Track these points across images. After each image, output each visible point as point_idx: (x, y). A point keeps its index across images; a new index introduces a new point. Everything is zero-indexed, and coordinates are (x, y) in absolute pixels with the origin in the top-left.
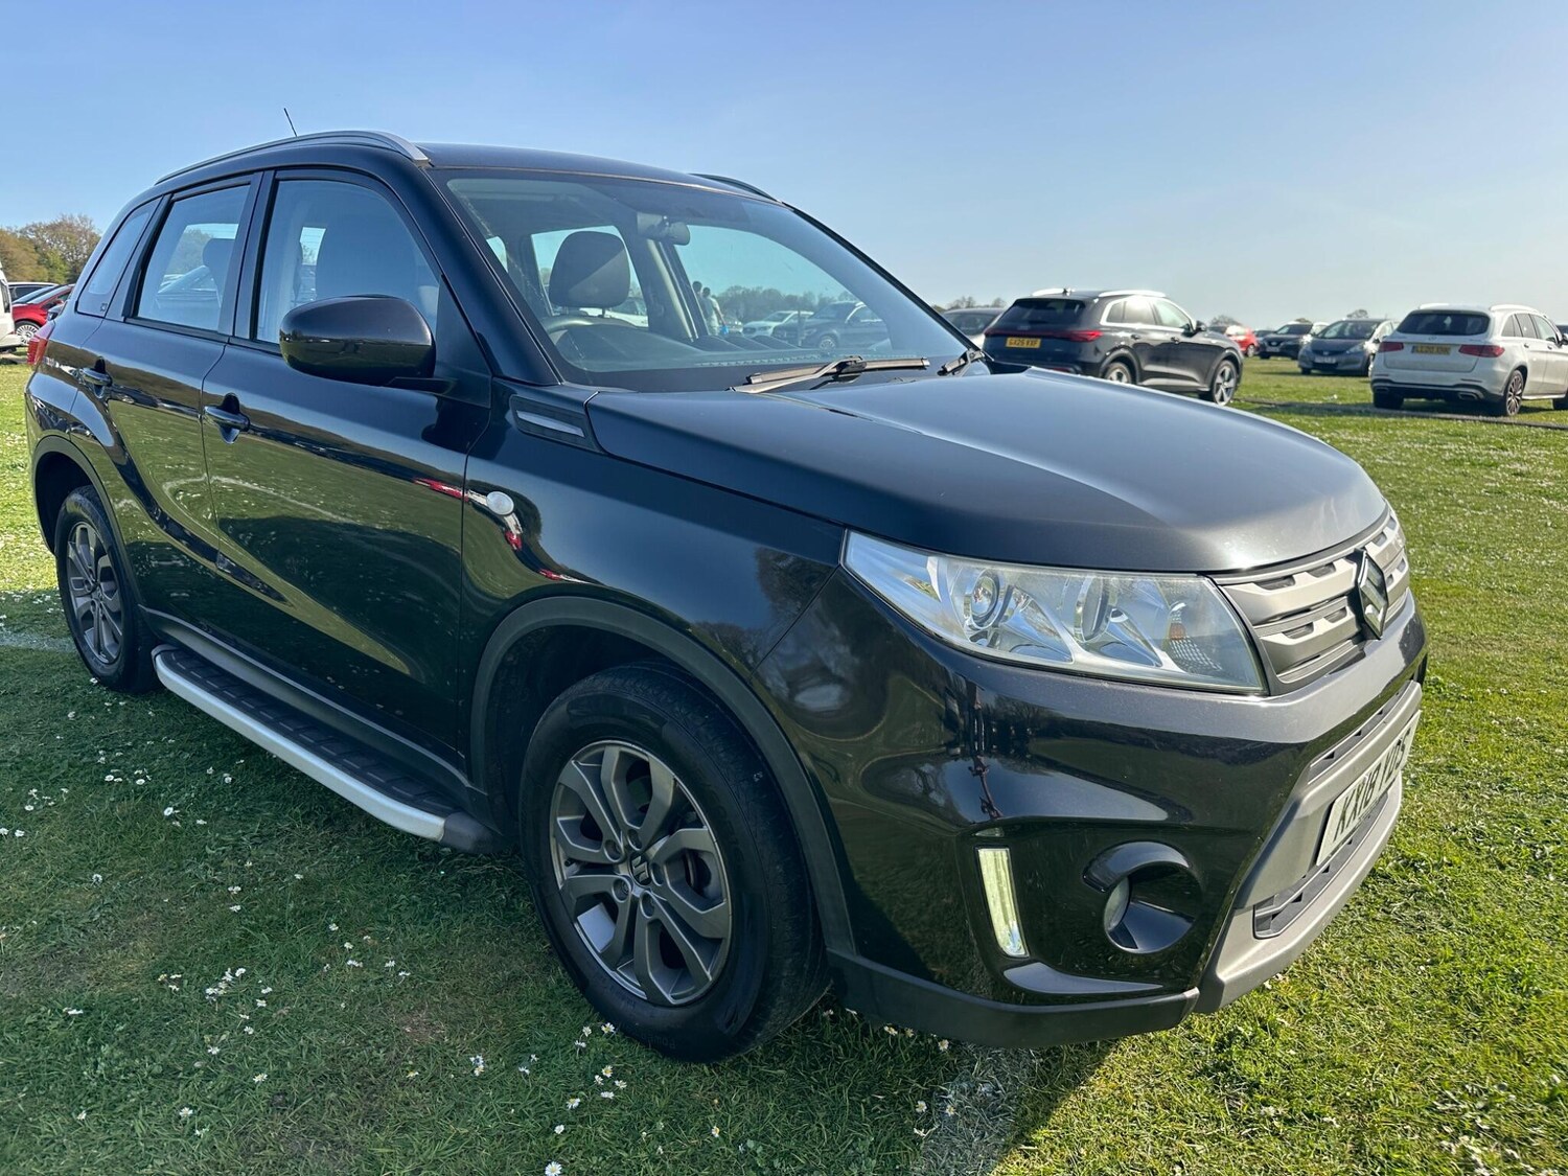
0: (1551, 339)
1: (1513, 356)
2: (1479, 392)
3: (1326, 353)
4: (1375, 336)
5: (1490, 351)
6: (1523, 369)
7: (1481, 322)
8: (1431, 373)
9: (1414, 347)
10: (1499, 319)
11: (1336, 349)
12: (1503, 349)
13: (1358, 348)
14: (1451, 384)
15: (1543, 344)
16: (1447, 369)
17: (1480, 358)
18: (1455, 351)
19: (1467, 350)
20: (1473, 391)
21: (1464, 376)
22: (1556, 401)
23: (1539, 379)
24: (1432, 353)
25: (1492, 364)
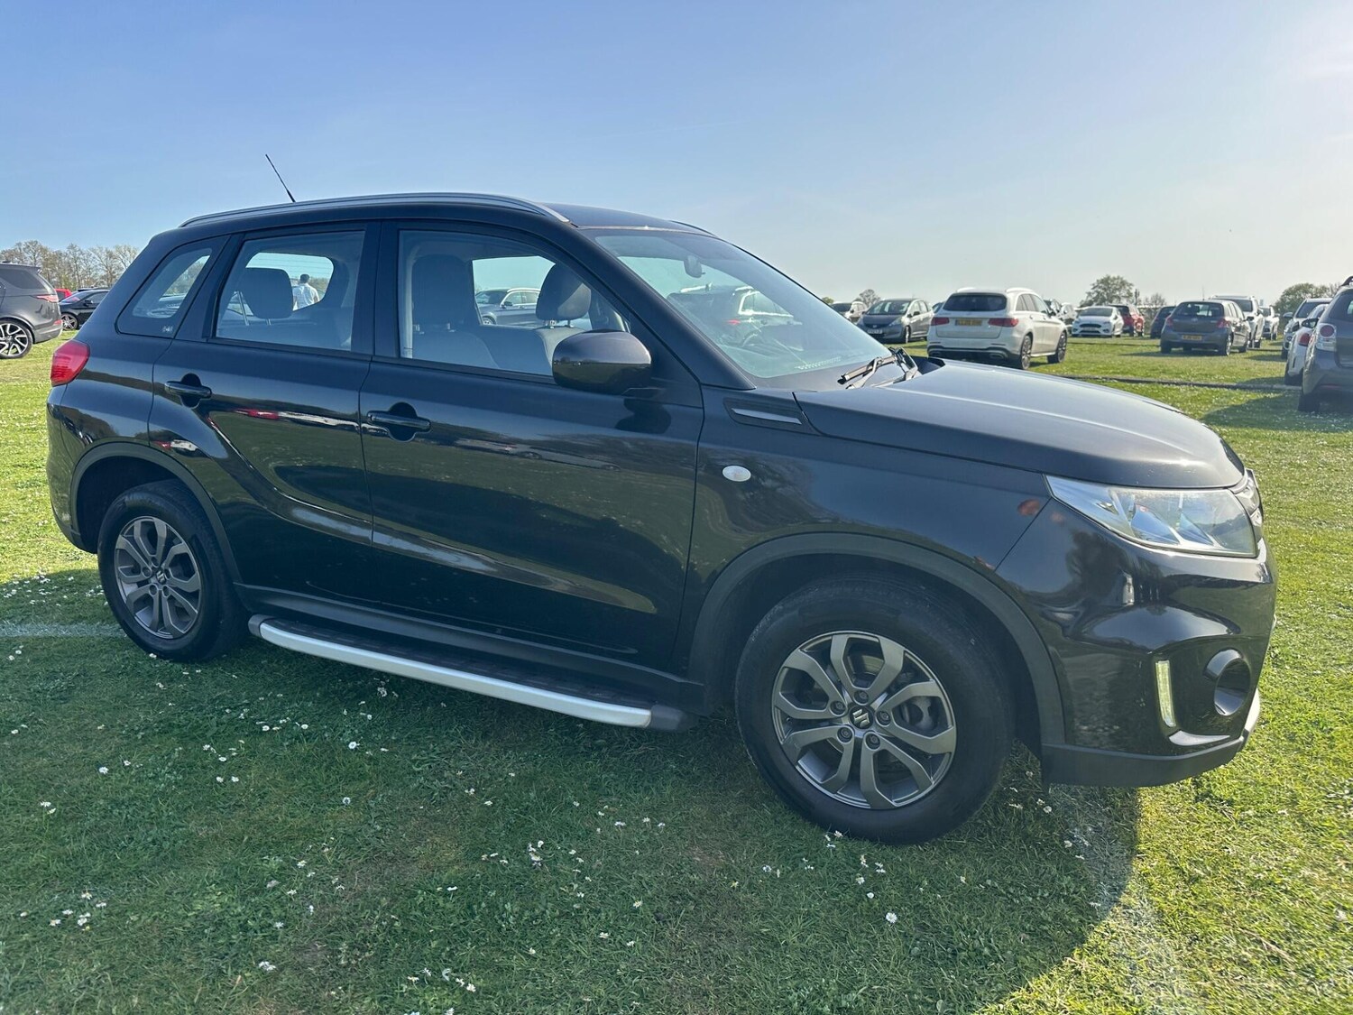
0: (1044, 312)
1: (1025, 326)
2: (1004, 353)
3: (875, 326)
4: (908, 313)
5: (1008, 323)
6: (1030, 334)
7: (999, 301)
8: (971, 340)
9: (956, 321)
10: (1013, 299)
11: (882, 323)
12: (1017, 321)
13: (897, 322)
14: (985, 347)
15: (1040, 316)
16: (983, 337)
17: (1004, 328)
18: (985, 323)
19: (994, 322)
20: (1000, 352)
21: (995, 341)
22: (1049, 357)
23: (1040, 342)
24: (969, 324)
25: (1011, 332)
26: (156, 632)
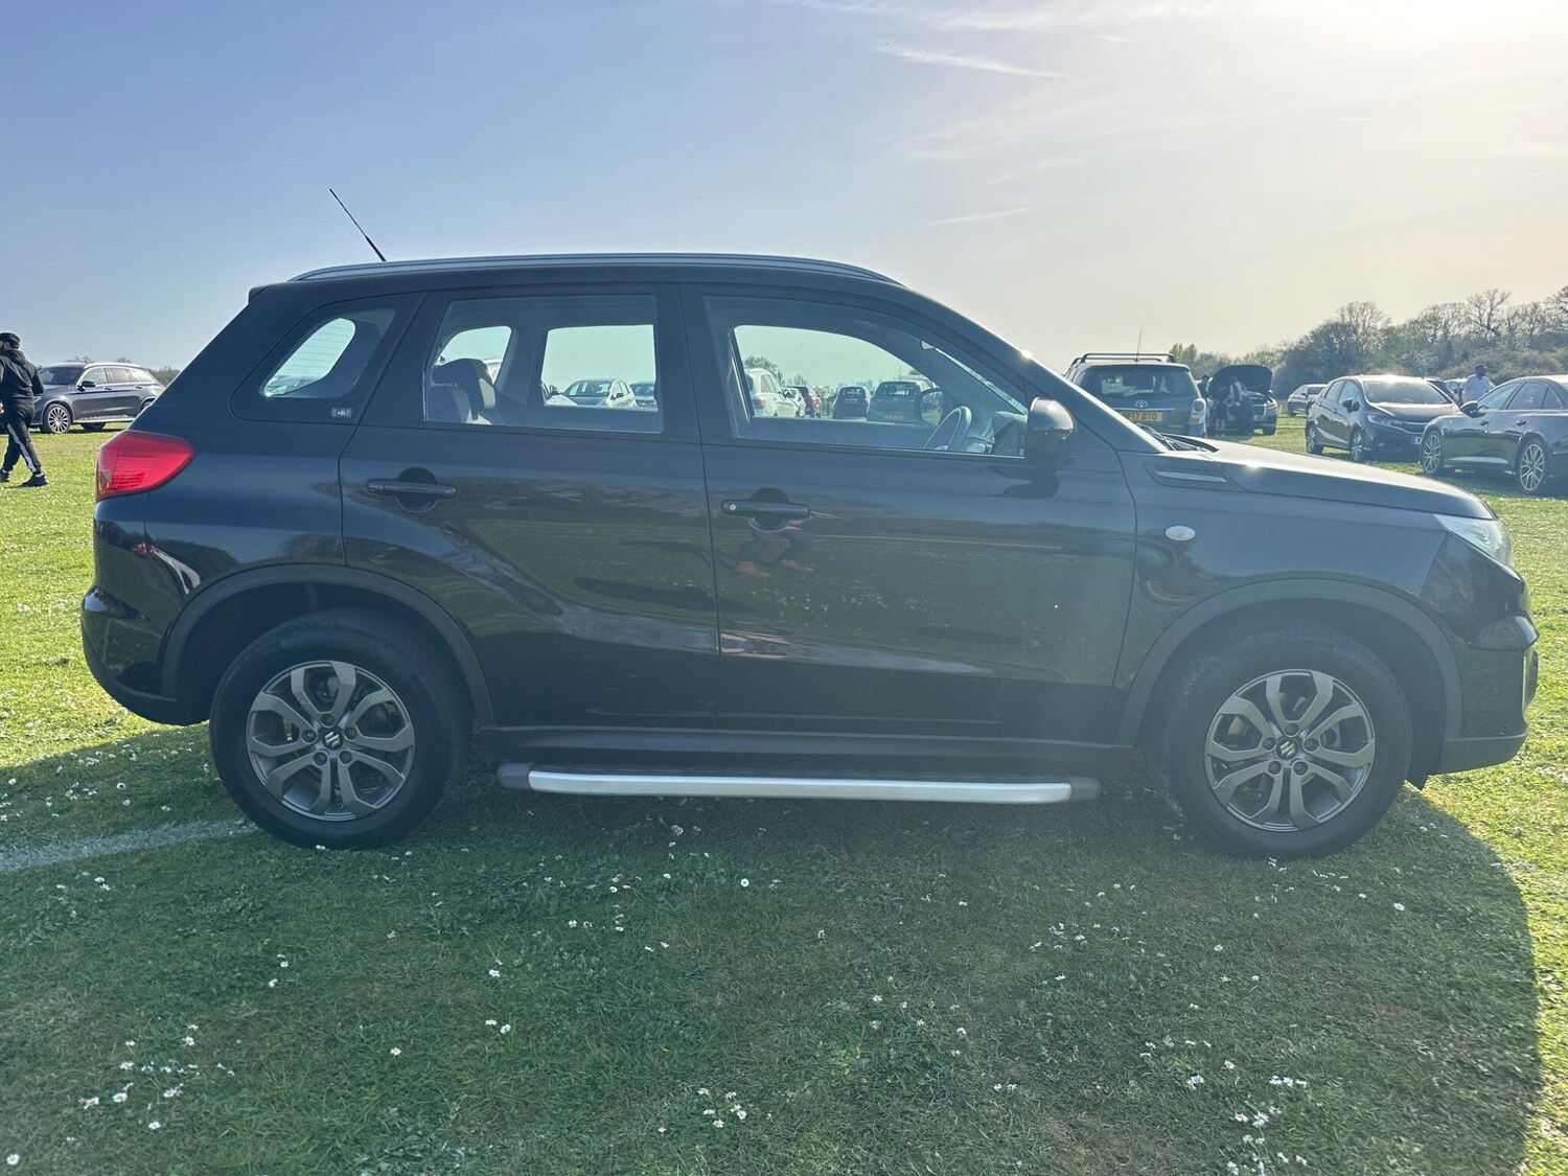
26: (322, 814)
